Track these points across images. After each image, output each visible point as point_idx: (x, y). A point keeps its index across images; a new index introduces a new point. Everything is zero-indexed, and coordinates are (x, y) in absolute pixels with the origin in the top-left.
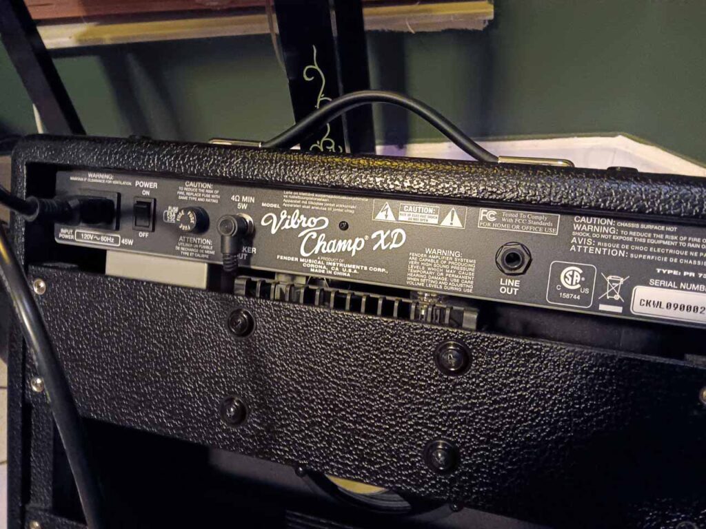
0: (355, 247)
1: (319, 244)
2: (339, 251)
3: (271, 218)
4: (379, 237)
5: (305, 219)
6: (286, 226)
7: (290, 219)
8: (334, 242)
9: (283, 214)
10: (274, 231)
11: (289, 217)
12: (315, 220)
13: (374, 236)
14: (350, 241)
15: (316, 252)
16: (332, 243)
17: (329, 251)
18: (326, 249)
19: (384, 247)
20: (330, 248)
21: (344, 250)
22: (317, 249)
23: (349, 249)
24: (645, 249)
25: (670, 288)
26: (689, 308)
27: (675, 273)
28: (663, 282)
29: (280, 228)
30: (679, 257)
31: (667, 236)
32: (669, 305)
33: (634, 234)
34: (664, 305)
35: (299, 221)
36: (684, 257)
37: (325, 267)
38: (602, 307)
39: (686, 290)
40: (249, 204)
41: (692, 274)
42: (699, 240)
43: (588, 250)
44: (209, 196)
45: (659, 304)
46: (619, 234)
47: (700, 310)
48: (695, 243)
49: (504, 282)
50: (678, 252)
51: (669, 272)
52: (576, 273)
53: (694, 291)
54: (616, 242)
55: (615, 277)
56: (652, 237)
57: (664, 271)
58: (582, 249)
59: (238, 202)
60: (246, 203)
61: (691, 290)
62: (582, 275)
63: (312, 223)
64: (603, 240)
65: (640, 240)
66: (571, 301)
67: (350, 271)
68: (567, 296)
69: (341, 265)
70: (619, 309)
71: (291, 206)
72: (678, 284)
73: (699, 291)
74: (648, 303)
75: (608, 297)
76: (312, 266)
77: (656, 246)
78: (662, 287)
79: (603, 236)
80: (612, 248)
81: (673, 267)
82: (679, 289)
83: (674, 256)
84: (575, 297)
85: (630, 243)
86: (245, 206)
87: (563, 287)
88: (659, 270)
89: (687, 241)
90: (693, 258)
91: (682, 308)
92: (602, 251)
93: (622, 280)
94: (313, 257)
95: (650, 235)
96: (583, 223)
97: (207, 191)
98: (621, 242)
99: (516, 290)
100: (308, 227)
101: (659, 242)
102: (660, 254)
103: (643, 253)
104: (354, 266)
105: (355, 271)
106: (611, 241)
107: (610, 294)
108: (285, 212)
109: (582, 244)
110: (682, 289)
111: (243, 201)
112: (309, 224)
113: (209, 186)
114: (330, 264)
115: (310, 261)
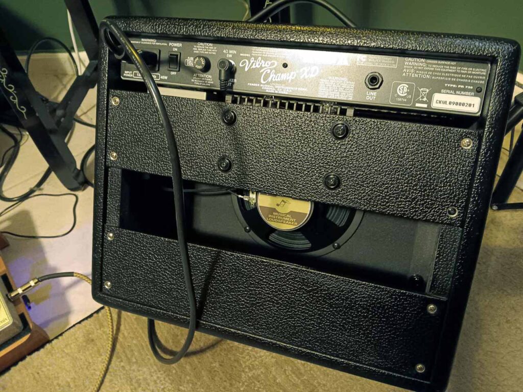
1: (271, 76)
2: (282, 79)
3: (245, 62)
4: (304, 71)
5: (264, 62)
6: (254, 67)
7: (256, 62)
8: (280, 74)
10: (246, 69)
13: (301, 70)
15: (270, 81)
16: (278, 75)
17: (277, 80)
18: (275, 79)
19: (306, 77)
20: (277, 78)
21: (285, 79)
22: (270, 79)
23: (288, 79)
24: (440, 74)
25: (451, 94)
26: (460, 104)
27: (454, 86)
28: (448, 91)
29: (250, 67)
30: (456, 78)
31: (451, 67)
32: (450, 103)
33: (434, 66)
34: (448, 103)
35: (261, 64)
36: (459, 78)
37: (274, 89)
38: (418, 105)
39: (459, 95)
40: (233, 55)
41: (462, 87)
42: (466, 69)
43: (411, 75)
44: (211, 50)
45: (445, 102)
46: (427, 66)
47: (465, 105)
49: (369, 93)
50: (456, 75)
51: (451, 85)
52: (405, 87)
53: (463, 95)
54: (426, 70)
55: (424, 89)
56: (444, 68)
57: (449, 85)
58: (409, 75)
59: (227, 54)
61: (461, 95)
62: (408, 89)
63: (268, 64)
64: (420, 70)
65: (438, 69)
66: (402, 102)
67: (288, 90)
68: (400, 99)
69: (283, 87)
70: (425, 106)
71: (257, 55)
72: (455, 92)
73: (466, 95)
74: (440, 102)
76: (267, 88)
77: (445, 72)
78: (447, 93)
79: (419, 68)
80: (423, 74)
81: (453, 83)
82: (455, 94)
83: (454, 77)
84: (404, 100)
85: (433, 71)
86: (231, 56)
87: (398, 95)
88: (446, 85)
89: (460, 70)
90: (463, 78)
91: (457, 104)
92: (419, 76)
93: (428, 90)
94: (268, 83)
95: (442, 67)
96: (410, 61)
97: (210, 48)
98: (428, 71)
99: (374, 97)
100: (265, 67)
101: (447, 70)
102: (447, 77)
103: (439, 76)
104: (290, 88)
105: (291, 91)
106: (423, 70)
107: (422, 98)
108: (253, 58)
109: (409, 72)
110: (457, 94)
111: (230, 53)
112: (266, 65)
113: (211, 44)
114: (277, 87)
115: (266, 86)
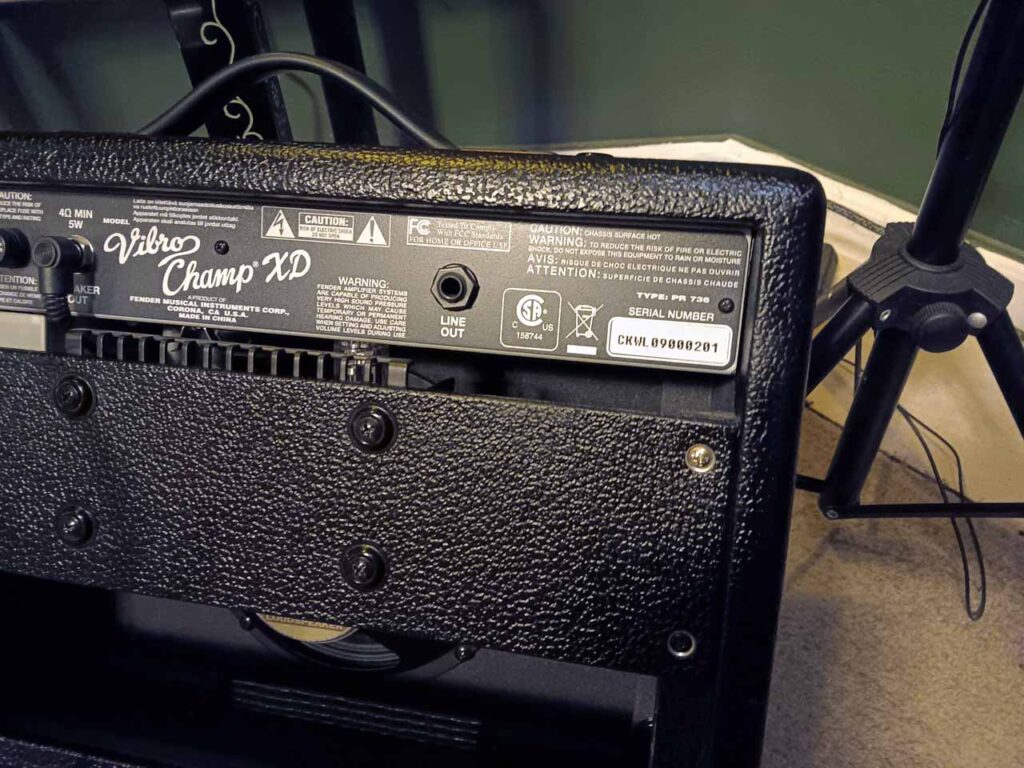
0: (240, 277)
1: (189, 276)
2: (218, 285)
3: (117, 240)
4: (273, 262)
5: (166, 240)
6: (140, 252)
7: (145, 241)
9: (135, 234)
10: (123, 260)
11: (143, 238)
12: (181, 242)
13: (266, 261)
14: (233, 270)
15: (185, 289)
16: (207, 275)
17: (204, 287)
18: (199, 283)
19: (281, 278)
20: (205, 282)
21: (224, 283)
22: (186, 285)
23: (232, 282)
24: (622, 266)
25: (655, 318)
26: (680, 345)
27: (661, 297)
28: (646, 311)
30: (665, 275)
31: (648, 247)
32: (655, 342)
33: (606, 246)
34: (648, 342)
35: (158, 244)
36: (671, 275)
37: (199, 311)
38: (572, 349)
39: (675, 320)
40: (86, 221)
41: (683, 298)
42: (689, 250)
43: (549, 270)
44: (27, 211)
45: (642, 341)
46: (588, 247)
47: (694, 346)
48: (684, 254)
49: (445, 321)
50: (663, 269)
51: (654, 296)
52: (536, 304)
53: (686, 320)
54: (584, 258)
55: (586, 307)
56: (630, 250)
57: (647, 296)
58: (542, 269)
59: (68, 219)
60: (80, 219)
61: (682, 320)
62: (543, 306)
63: (177, 246)
64: (567, 257)
65: (615, 254)
66: (532, 342)
67: (235, 314)
68: (526, 336)
69: (222, 306)
70: (592, 351)
71: (146, 220)
72: (665, 313)
73: (692, 321)
74: (628, 340)
75: (578, 335)
76: (181, 309)
77: (635, 261)
78: (645, 317)
79: (568, 251)
80: (580, 267)
81: (657, 288)
82: (666, 319)
83: (658, 274)
84: (536, 337)
85: (601, 259)
86: (79, 225)
87: (520, 323)
88: (640, 294)
89: (674, 253)
90: (683, 276)
91: (672, 344)
92: (567, 272)
93: (594, 310)
94: (182, 296)
95: (626, 246)
96: (541, 234)
97: (25, 204)
98: (591, 258)
99: (461, 330)
100: (171, 252)
101: (640, 255)
102: (644, 273)
103: (619, 271)
104: (240, 308)
105: (243, 315)
106: (577, 257)
107: (580, 331)
108: (137, 230)
109: (542, 263)
110: (671, 319)
111: (77, 217)
112: (173, 247)
113: (26, 196)
114: (206, 305)
115: (178, 302)
